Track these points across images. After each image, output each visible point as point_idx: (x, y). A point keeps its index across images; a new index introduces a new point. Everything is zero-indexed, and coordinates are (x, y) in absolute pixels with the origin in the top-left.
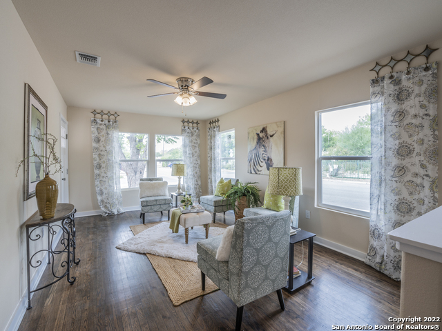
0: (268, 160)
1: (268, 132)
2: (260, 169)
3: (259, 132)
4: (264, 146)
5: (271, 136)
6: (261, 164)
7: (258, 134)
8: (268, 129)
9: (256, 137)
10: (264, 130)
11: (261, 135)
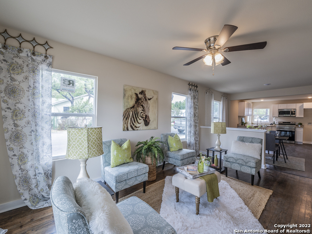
0: (146, 118)
1: (147, 95)
2: (138, 125)
3: (138, 93)
4: (142, 106)
5: (149, 99)
6: (139, 121)
7: (136, 94)
8: (146, 93)
9: (134, 96)
10: (142, 92)
11: (140, 96)
